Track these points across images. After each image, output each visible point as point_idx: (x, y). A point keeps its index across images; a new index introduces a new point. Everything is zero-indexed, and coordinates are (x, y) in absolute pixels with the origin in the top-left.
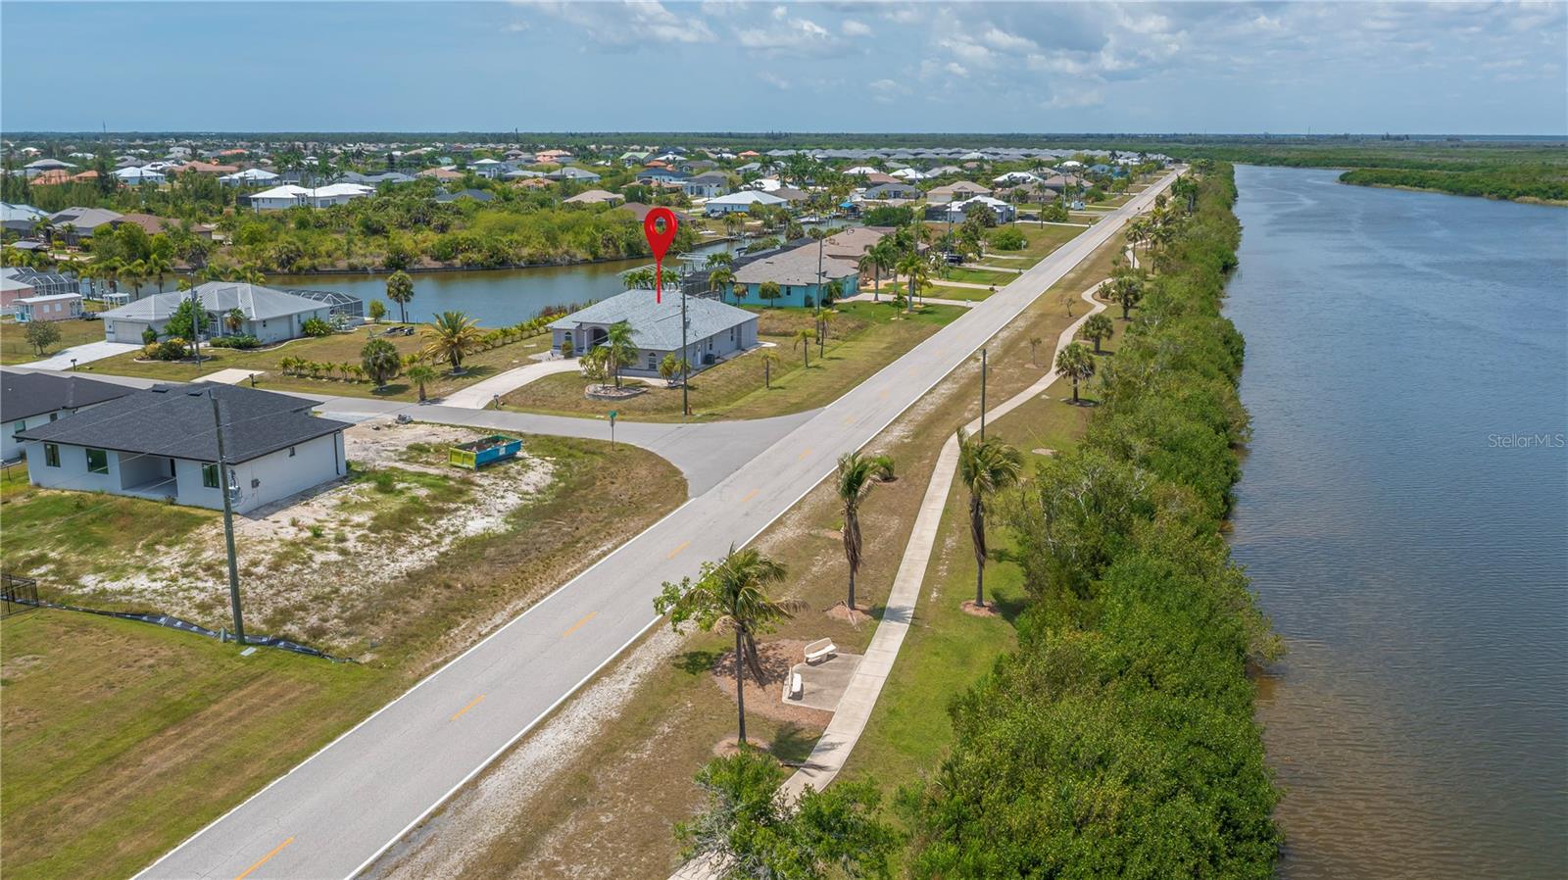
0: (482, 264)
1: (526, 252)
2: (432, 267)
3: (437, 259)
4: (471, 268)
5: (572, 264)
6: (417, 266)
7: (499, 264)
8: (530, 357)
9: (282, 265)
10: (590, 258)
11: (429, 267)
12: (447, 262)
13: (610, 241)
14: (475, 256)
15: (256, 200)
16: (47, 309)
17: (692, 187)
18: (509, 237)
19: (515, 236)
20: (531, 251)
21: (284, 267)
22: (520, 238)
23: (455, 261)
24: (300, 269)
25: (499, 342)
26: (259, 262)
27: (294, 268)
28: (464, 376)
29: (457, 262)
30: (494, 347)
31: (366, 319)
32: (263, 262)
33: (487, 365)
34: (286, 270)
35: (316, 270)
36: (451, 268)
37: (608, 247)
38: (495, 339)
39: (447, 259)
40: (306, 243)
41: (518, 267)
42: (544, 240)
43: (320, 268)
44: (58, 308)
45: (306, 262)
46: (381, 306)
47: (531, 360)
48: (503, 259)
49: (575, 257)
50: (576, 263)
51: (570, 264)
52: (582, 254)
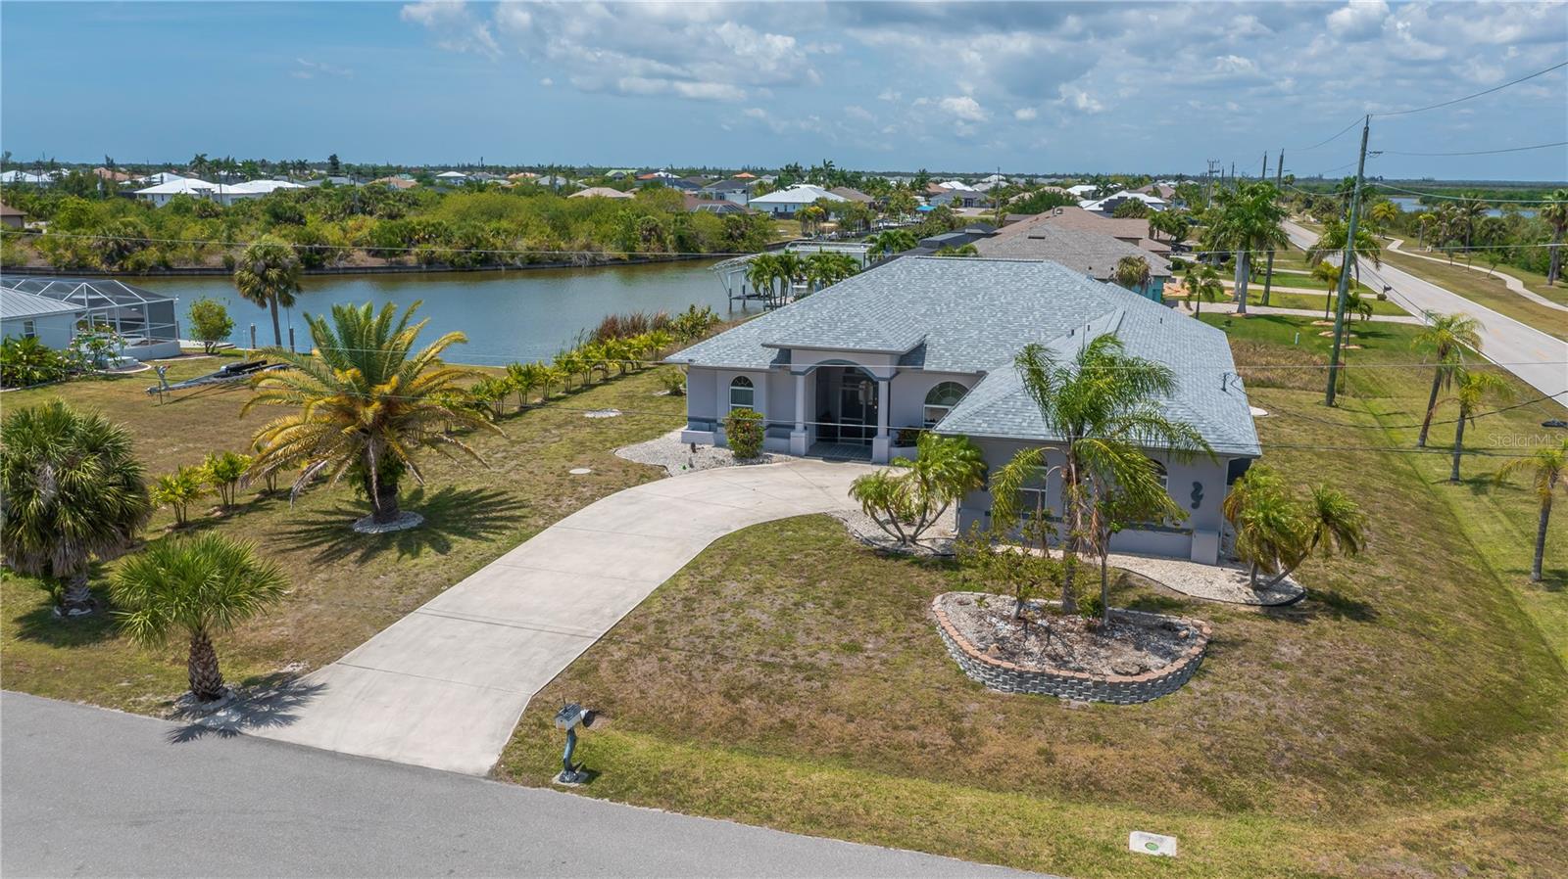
0: (452, 262)
1: (522, 245)
2: (368, 265)
3: (377, 254)
4: (433, 268)
5: (596, 265)
6: (342, 264)
7: (481, 262)
8: (624, 453)
9: (109, 259)
10: (624, 255)
11: (363, 265)
12: (393, 259)
13: (653, 233)
14: (441, 250)
18: (494, 224)
19: (505, 224)
20: (531, 244)
21: (113, 263)
22: (513, 226)
23: (406, 258)
24: (139, 265)
25: (511, 405)
26: (69, 254)
27: (129, 265)
28: (409, 544)
29: (410, 260)
30: (499, 417)
31: (185, 344)
32: (75, 253)
33: (491, 487)
34: (115, 268)
35: (168, 267)
36: (402, 267)
37: (649, 241)
38: (502, 395)
39: (392, 254)
40: (159, 228)
41: (511, 267)
42: (548, 230)
43: (175, 265)
45: (151, 256)
46: (221, 315)
47: (626, 467)
48: (485, 254)
49: (601, 254)
50: (603, 264)
51: (594, 263)
52: (612, 249)
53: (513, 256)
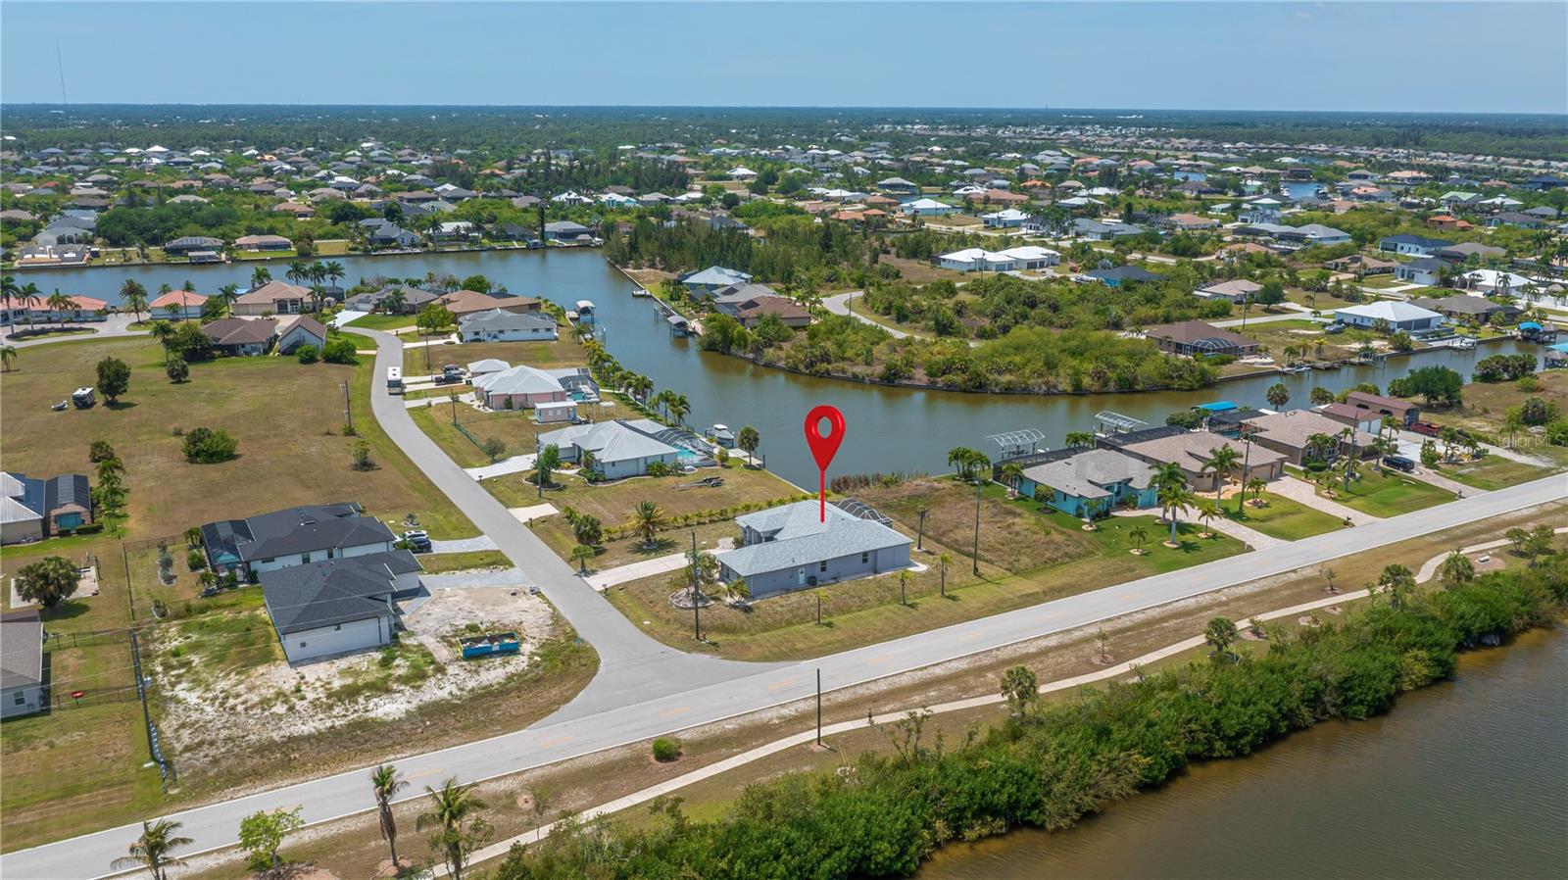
6: (905, 382)
7: (977, 388)
9: (807, 366)
11: (916, 383)
15: (944, 260)
16: (551, 413)
17: (1403, 271)
18: (1011, 358)
24: (817, 372)
27: (813, 371)
34: (808, 371)
40: (839, 346)
41: (993, 393)
44: (559, 413)
48: (980, 383)
49: (1055, 387)
50: (1054, 394)
51: (1048, 394)
52: (1065, 385)
53: (997, 385)
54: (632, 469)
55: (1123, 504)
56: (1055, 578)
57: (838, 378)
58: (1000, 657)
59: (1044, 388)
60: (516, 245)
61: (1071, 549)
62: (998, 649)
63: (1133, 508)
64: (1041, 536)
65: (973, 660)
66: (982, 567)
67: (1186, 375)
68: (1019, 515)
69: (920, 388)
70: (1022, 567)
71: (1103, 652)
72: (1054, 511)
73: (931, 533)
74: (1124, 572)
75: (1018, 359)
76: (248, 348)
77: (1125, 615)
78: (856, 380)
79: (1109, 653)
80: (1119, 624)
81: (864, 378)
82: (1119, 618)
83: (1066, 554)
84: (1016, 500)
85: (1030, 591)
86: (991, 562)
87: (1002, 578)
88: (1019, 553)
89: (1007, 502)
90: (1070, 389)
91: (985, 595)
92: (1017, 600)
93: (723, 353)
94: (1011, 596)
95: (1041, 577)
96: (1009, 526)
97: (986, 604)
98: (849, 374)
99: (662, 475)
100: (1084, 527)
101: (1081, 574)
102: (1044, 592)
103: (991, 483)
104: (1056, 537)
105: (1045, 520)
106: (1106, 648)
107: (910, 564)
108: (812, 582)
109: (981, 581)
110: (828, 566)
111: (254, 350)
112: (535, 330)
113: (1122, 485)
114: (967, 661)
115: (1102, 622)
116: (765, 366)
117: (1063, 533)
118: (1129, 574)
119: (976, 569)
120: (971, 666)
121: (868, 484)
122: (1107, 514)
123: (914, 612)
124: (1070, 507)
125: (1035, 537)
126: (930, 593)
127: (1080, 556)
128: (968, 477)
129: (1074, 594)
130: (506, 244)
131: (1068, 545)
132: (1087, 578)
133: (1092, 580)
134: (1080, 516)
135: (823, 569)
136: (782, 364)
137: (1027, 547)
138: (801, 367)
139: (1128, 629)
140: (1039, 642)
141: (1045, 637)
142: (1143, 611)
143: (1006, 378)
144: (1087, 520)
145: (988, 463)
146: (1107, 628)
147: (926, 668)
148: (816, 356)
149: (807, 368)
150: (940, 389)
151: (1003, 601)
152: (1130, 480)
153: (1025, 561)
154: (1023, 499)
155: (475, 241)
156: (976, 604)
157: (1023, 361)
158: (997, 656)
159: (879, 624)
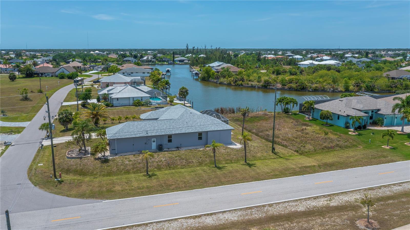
0: (295, 88)
14: (294, 85)
15: (299, 64)
29: (286, 87)
48: (303, 87)
49: (337, 89)
50: (337, 92)
51: (333, 91)
52: (341, 88)
53: (310, 88)
54: (126, 102)
55: (375, 123)
56: (329, 158)
57: (245, 87)
58: (270, 213)
59: (332, 89)
60: (165, 63)
61: (341, 143)
62: (270, 205)
63: (381, 126)
64: (323, 135)
65: (244, 213)
66: (278, 149)
67: (398, 86)
68: (310, 126)
69: (278, 89)
70: (306, 150)
71: (368, 217)
72: (331, 125)
73: (254, 131)
74: (379, 157)
75: (321, 80)
76: (46, 74)
77: (385, 186)
78: (253, 87)
79: (374, 218)
80: (380, 193)
81: (255, 86)
82: (380, 188)
83: (337, 145)
84: (310, 120)
85: (308, 165)
86: (286, 146)
87: (291, 156)
88: (306, 143)
89: (305, 121)
90: (343, 90)
91: (275, 165)
92: (298, 169)
93: (207, 81)
94: (293, 166)
95: (319, 157)
96: (303, 130)
97: (274, 170)
98: (250, 85)
99: (139, 105)
100: (350, 133)
101: (347, 157)
102: (319, 166)
103: (298, 114)
104: (331, 136)
105: (326, 129)
106: (371, 213)
107: (231, 144)
108: (160, 148)
109: (275, 156)
110: (173, 139)
111: (48, 75)
112: (144, 73)
113: (374, 113)
114: (239, 213)
115: (365, 190)
116: (220, 84)
117: (336, 134)
118: (383, 159)
119: (273, 149)
120: (240, 218)
121: (234, 112)
122: (364, 127)
123: (219, 172)
124: (341, 123)
125: (317, 135)
126: (237, 161)
127: (347, 147)
128: (286, 111)
129: (342, 168)
130: (162, 63)
131: (339, 141)
132: (352, 160)
133: (356, 161)
134: (347, 127)
135: (170, 141)
136: (225, 83)
137: (312, 140)
138: (232, 83)
139: (389, 198)
140: (309, 202)
141: (315, 198)
142: (400, 184)
143: (314, 86)
144: (352, 130)
145: (297, 103)
146: (371, 195)
147: (200, 216)
148: (237, 78)
149: (234, 83)
150: (286, 90)
151: (287, 169)
152: (379, 110)
153: (309, 147)
154: (314, 120)
155: (153, 62)
156: (266, 170)
157: (323, 81)
158: (268, 211)
159: (188, 178)
